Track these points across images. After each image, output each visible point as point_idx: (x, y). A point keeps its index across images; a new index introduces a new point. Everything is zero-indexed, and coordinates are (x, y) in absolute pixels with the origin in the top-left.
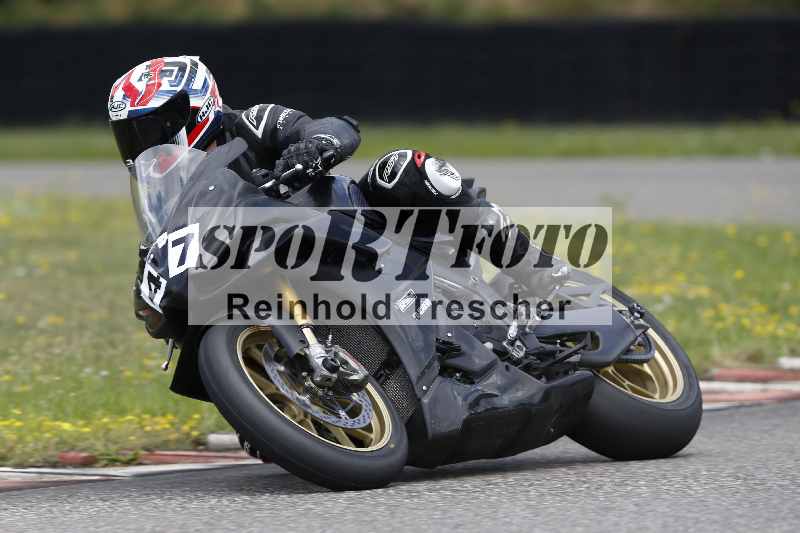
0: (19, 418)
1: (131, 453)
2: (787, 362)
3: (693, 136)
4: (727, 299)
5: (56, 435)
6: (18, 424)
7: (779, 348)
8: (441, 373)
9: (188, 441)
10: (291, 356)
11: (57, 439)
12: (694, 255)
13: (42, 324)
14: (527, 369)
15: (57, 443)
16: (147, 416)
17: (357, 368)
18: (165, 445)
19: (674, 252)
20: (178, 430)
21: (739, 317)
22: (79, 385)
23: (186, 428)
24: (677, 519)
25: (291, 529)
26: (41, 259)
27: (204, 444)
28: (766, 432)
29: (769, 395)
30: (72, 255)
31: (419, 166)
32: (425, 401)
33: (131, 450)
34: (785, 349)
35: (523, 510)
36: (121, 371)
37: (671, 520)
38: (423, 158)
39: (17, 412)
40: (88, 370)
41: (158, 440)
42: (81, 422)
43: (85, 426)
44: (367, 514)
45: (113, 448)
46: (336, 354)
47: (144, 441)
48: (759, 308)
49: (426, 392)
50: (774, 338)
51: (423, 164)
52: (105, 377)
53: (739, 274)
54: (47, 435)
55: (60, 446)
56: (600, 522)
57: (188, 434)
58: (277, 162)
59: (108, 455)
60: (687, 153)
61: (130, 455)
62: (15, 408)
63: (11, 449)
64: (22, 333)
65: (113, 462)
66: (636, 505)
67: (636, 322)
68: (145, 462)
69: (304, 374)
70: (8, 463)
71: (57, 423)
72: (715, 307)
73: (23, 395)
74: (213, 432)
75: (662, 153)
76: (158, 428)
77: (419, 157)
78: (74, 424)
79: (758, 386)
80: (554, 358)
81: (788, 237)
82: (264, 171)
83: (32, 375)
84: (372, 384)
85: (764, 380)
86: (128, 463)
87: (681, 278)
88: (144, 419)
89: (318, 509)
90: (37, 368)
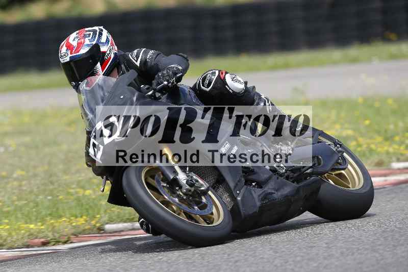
0: (7, 224)
1: (67, 237)
2: (396, 165)
3: (336, 54)
4: (362, 135)
5: (27, 231)
6: (8, 227)
7: (391, 158)
8: (245, 184)
9: (95, 229)
10: (170, 180)
11: (27, 234)
12: (343, 114)
13: (15, 175)
14: (287, 178)
15: (29, 235)
16: (72, 218)
17: (203, 184)
18: (84, 232)
19: (333, 114)
20: (89, 224)
21: (368, 144)
22: (37, 205)
23: (93, 222)
24: (348, 249)
25: (152, 270)
26: (12, 143)
27: (103, 230)
28: (389, 201)
29: (388, 182)
30: (27, 139)
31: (222, 78)
32: (239, 199)
33: (66, 236)
34: (394, 159)
35: (269, 251)
36: (58, 196)
37: (345, 250)
38: (224, 74)
39: (7, 221)
40: (41, 197)
41: (80, 230)
42: (40, 224)
43: (42, 225)
44: (190, 259)
45: (57, 235)
46: (192, 177)
47: (73, 231)
48: (379, 139)
49: (239, 194)
50: (388, 153)
51: (225, 77)
52: (49, 200)
53: (367, 122)
54: (23, 232)
55: (30, 237)
56: (308, 254)
57: (95, 225)
58: (153, 81)
59: (55, 239)
60: (335, 63)
61: (66, 239)
62: (5, 219)
63: (5, 240)
64: (6, 180)
65: (57, 242)
66: (326, 244)
67: (338, 150)
68: (74, 241)
69: (177, 188)
70: (4, 247)
71: (28, 225)
72: (356, 140)
73: (8, 212)
74: (107, 223)
75: (322, 64)
76: (79, 223)
77: (222, 73)
78: (36, 225)
79: (382, 179)
80: (300, 171)
81: (390, 101)
82: (147, 86)
83: (13, 202)
84: (211, 191)
85: (385, 175)
86: (65, 243)
87: (338, 126)
88: (71, 220)
89: (165, 259)
90: (15, 198)
